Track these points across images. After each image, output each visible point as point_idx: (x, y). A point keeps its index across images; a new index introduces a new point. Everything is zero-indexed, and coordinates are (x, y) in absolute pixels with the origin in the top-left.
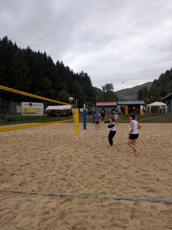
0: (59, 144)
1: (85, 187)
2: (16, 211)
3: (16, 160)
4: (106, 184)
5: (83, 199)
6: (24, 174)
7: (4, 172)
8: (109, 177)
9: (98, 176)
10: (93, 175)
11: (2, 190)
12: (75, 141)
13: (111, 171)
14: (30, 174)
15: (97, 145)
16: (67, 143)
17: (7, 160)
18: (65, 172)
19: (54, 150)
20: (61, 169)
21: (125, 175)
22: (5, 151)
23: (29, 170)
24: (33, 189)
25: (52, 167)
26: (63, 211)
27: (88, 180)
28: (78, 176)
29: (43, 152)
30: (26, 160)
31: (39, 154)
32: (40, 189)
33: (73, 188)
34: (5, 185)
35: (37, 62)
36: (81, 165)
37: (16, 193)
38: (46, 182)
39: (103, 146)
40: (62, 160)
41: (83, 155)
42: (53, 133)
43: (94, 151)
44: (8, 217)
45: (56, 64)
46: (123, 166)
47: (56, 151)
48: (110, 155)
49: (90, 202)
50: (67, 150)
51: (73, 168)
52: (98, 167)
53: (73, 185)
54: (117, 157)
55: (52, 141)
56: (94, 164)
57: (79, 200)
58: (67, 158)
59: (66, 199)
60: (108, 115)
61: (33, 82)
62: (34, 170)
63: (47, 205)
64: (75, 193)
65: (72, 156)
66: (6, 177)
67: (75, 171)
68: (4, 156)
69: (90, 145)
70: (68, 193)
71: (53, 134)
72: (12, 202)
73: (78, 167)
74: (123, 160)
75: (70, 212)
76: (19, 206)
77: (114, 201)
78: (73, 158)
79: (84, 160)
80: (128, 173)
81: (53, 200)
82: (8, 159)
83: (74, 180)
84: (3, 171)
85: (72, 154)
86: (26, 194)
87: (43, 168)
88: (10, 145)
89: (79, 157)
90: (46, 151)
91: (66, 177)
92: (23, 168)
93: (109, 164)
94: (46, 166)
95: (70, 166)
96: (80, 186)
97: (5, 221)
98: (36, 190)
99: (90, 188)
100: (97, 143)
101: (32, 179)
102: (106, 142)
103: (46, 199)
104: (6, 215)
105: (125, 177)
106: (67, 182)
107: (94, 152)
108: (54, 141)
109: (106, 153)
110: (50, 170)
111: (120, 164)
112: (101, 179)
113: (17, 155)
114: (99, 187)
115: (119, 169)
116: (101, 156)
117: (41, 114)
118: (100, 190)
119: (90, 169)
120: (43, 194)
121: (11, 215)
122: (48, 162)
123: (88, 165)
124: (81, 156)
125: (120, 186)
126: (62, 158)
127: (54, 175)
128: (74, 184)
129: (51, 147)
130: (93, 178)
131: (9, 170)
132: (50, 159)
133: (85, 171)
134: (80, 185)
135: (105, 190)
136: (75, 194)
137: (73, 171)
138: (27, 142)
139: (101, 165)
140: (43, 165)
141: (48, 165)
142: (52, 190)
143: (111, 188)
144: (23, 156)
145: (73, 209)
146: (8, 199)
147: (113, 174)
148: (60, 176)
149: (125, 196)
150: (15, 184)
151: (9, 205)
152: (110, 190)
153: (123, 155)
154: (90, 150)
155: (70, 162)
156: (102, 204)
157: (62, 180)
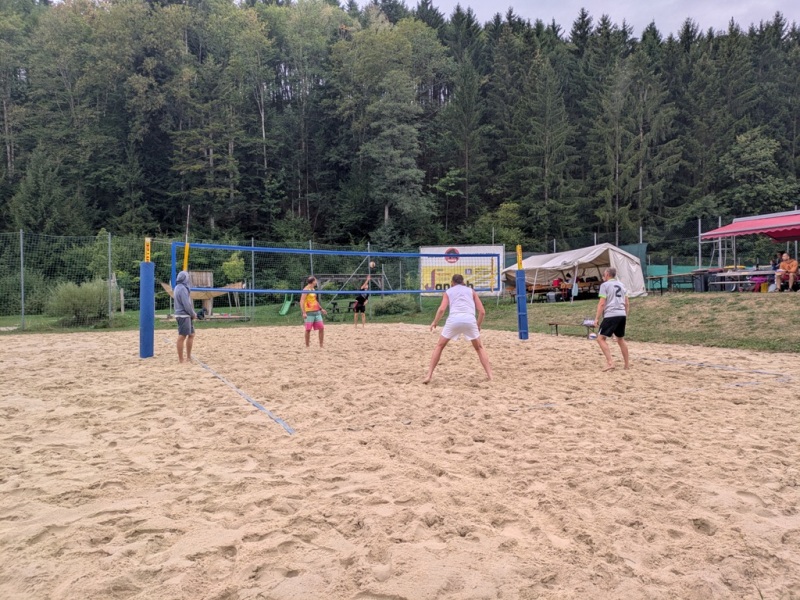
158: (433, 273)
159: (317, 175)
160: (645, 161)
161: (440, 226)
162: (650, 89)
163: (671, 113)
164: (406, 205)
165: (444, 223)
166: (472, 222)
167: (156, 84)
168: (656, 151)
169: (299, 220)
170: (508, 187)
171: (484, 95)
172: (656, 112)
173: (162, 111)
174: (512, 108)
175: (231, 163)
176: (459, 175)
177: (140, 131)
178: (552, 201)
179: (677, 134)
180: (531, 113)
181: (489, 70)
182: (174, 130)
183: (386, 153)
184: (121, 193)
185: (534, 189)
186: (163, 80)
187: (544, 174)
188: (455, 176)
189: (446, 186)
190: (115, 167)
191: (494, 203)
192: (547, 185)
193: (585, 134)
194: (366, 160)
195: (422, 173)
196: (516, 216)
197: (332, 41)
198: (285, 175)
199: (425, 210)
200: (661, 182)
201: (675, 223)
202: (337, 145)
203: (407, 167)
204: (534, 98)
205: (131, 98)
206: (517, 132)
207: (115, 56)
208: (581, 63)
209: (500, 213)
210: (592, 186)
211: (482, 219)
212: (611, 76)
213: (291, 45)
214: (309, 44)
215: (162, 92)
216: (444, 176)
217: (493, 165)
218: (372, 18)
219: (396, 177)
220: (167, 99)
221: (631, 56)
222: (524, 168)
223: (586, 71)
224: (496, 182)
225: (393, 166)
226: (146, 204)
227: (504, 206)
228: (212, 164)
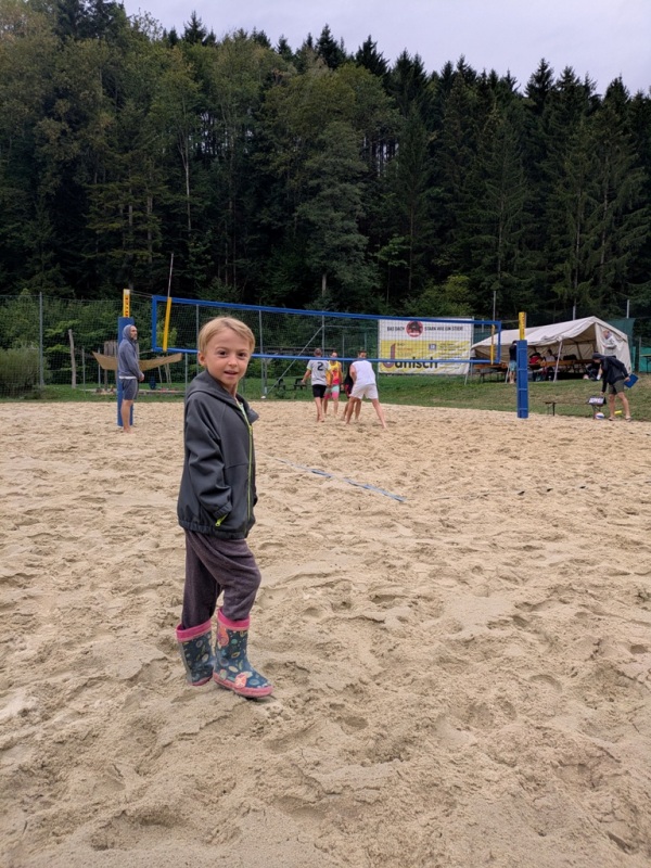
158: (393, 347)
159: (247, 239)
160: (610, 231)
161: (381, 299)
162: (618, 151)
163: (640, 179)
164: (346, 275)
165: (385, 296)
166: (416, 296)
167: (69, 130)
168: (621, 221)
169: (226, 288)
170: (456, 258)
171: (432, 153)
172: (623, 178)
173: (76, 161)
174: (463, 168)
175: (153, 223)
176: (403, 243)
177: (52, 183)
178: (506, 275)
179: (645, 202)
180: (485, 175)
181: (437, 126)
182: (89, 183)
183: (326, 216)
184: (30, 253)
185: (487, 260)
186: (77, 126)
187: (497, 244)
188: (398, 244)
189: (389, 255)
190: (23, 224)
191: (441, 276)
192: (501, 255)
193: (543, 200)
194: (301, 223)
195: (365, 239)
196: (465, 290)
197: (266, 87)
198: (211, 237)
199: (366, 281)
200: (625, 256)
201: (640, 301)
202: (268, 205)
203: (348, 231)
204: (488, 158)
205: (42, 146)
206: (469, 196)
207: (23, 96)
208: (540, 120)
209: (448, 287)
210: (550, 259)
211: (428, 292)
212: (575, 136)
213: (219, 90)
214: (240, 90)
215: (76, 139)
216: (386, 244)
217: (440, 233)
218: (310, 62)
219: (337, 242)
220: (83, 149)
221: (597, 114)
222: (476, 236)
223: (545, 130)
224: (443, 251)
225: (334, 230)
226: (58, 266)
227: (452, 278)
228: (131, 222)
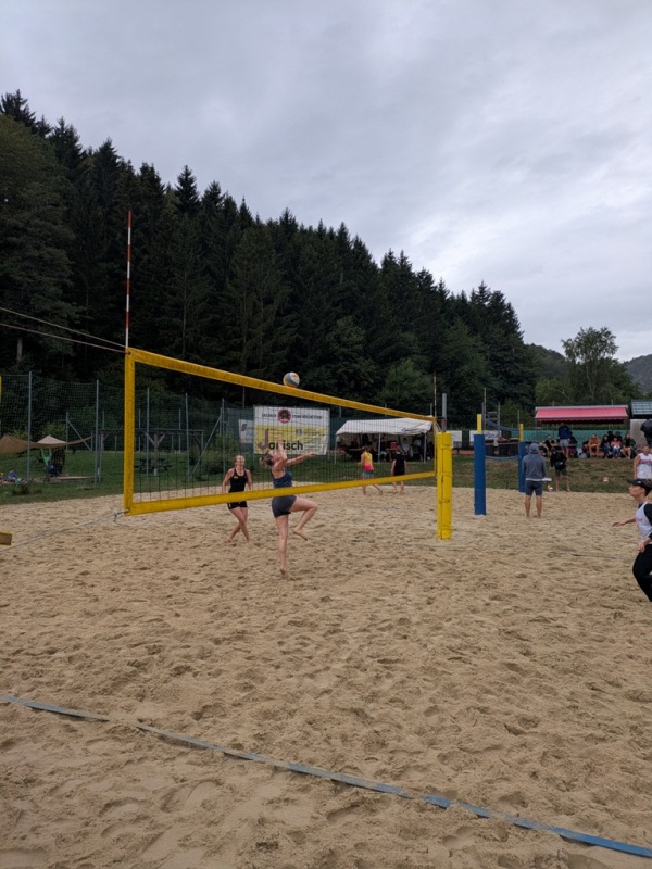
0: (367, 566)
1: (443, 758)
2: (162, 817)
3: (207, 616)
4: (535, 758)
5: (422, 810)
6: (219, 672)
7: (156, 656)
8: (552, 731)
9: (507, 717)
10: (483, 710)
11: (133, 728)
12: (432, 558)
13: (569, 703)
14: (240, 676)
15: (524, 584)
16: (399, 564)
17: (177, 615)
18: (369, 684)
19: (345, 588)
20: (358, 672)
21: (634, 728)
22: (177, 578)
23: (239, 659)
24: (235, 739)
25: (327, 656)
26: (328, 852)
27: (460, 730)
28: (422, 705)
29: (303, 592)
30: (240, 620)
31: (287, 599)
32: (262, 742)
33: (391, 759)
34: (147, 710)
35: (315, 262)
36: (439, 664)
37: (176, 743)
38: (291, 714)
39: (551, 589)
40: (368, 634)
41: (454, 621)
42: (355, 521)
43: (505, 608)
44: (130, 836)
45: (380, 267)
46: (628, 687)
47: (350, 593)
48: (572, 629)
49: (451, 831)
50: (393, 593)
51: (403, 670)
52: (513, 680)
53: (392, 744)
54: (606, 643)
55: (345, 554)
56: (495, 663)
57: (404, 815)
58: (390, 627)
59: (355, 799)
60: (589, 456)
61: (297, 335)
62: (258, 662)
63: (278, 814)
64: (394, 780)
65: (409, 622)
66: (157, 677)
67: (412, 685)
68: (169, 596)
69: (492, 581)
70: (367, 774)
71: (352, 525)
72: (156, 776)
73: (426, 670)
74: (631, 657)
75: (361, 860)
76: (175, 798)
77: (561, 844)
78: (414, 628)
79: (458, 641)
80: (646, 724)
81: (303, 797)
82: (178, 611)
83: (399, 721)
84: (154, 653)
85: (411, 609)
86: (208, 752)
87: (289, 656)
88: (198, 559)
89: (438, 628)
90: (315, 592)
91: (371, 705)
92: (220, 650)
93: (566, 672)
94: (304, 649)
95: (397, 661)
96: (419, 752)
97: (117, 852)
98: (246, 745)
99: (459, 769)
100: (524, 576)
101: (244, 695)
102: (563, 571)
103: (278, 786)
104: (124, 826)
105: (628, 737)
106: (370, 729)
107: (505, 612)
108: (350, 555)
109: (559, 622)
110: (314, 669)
111: (615, 675)
112: (517, 733)
113: (214, 596)
114: (502, 770)
115: (610, 697)
116: (535, 631)
117: (322, 448)
118: (504, 784)
119: (475, 683)
120: (269, 762)
121: (140, 831)
122: (313, 636)
123: (468, 666)
124: (447, 625)
125: (600, 780)
126: (369, 622)
127: (327, 691)
128: (399, 741)
129: (336, 576)
130: (480, 725)
131: (173, 652)
132: (322, 624)
133: (452, 690)
134: (420, 747)
135: (523, 786)
136: (392, 783)
137: (402, 682)
138: (255, 550)
139: (525, 673)
140: (294, 647)
141: (311, 647)
142: (306, 754)
143: (558, 782)
144: (233, 603)
145: (375, 851)
146: (146, 763)
147: (576, 719)
148: (349, 698)
149: (618, 831)
150: (181, 708)
151: (143, 789)
152: (550, 789)
153: (633, 638)
154: (488, 601)
155: (399, 646)
156: (500, 852)
157: (353, 716)
158: (267, 432)
163: (288, 290)
179: (292, 310)
200: (284, 351)
210: (226, 346)
